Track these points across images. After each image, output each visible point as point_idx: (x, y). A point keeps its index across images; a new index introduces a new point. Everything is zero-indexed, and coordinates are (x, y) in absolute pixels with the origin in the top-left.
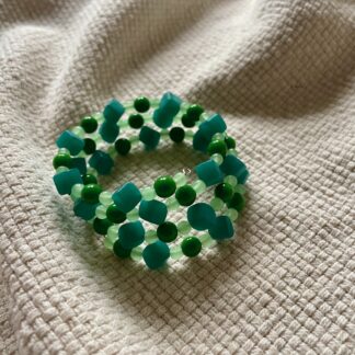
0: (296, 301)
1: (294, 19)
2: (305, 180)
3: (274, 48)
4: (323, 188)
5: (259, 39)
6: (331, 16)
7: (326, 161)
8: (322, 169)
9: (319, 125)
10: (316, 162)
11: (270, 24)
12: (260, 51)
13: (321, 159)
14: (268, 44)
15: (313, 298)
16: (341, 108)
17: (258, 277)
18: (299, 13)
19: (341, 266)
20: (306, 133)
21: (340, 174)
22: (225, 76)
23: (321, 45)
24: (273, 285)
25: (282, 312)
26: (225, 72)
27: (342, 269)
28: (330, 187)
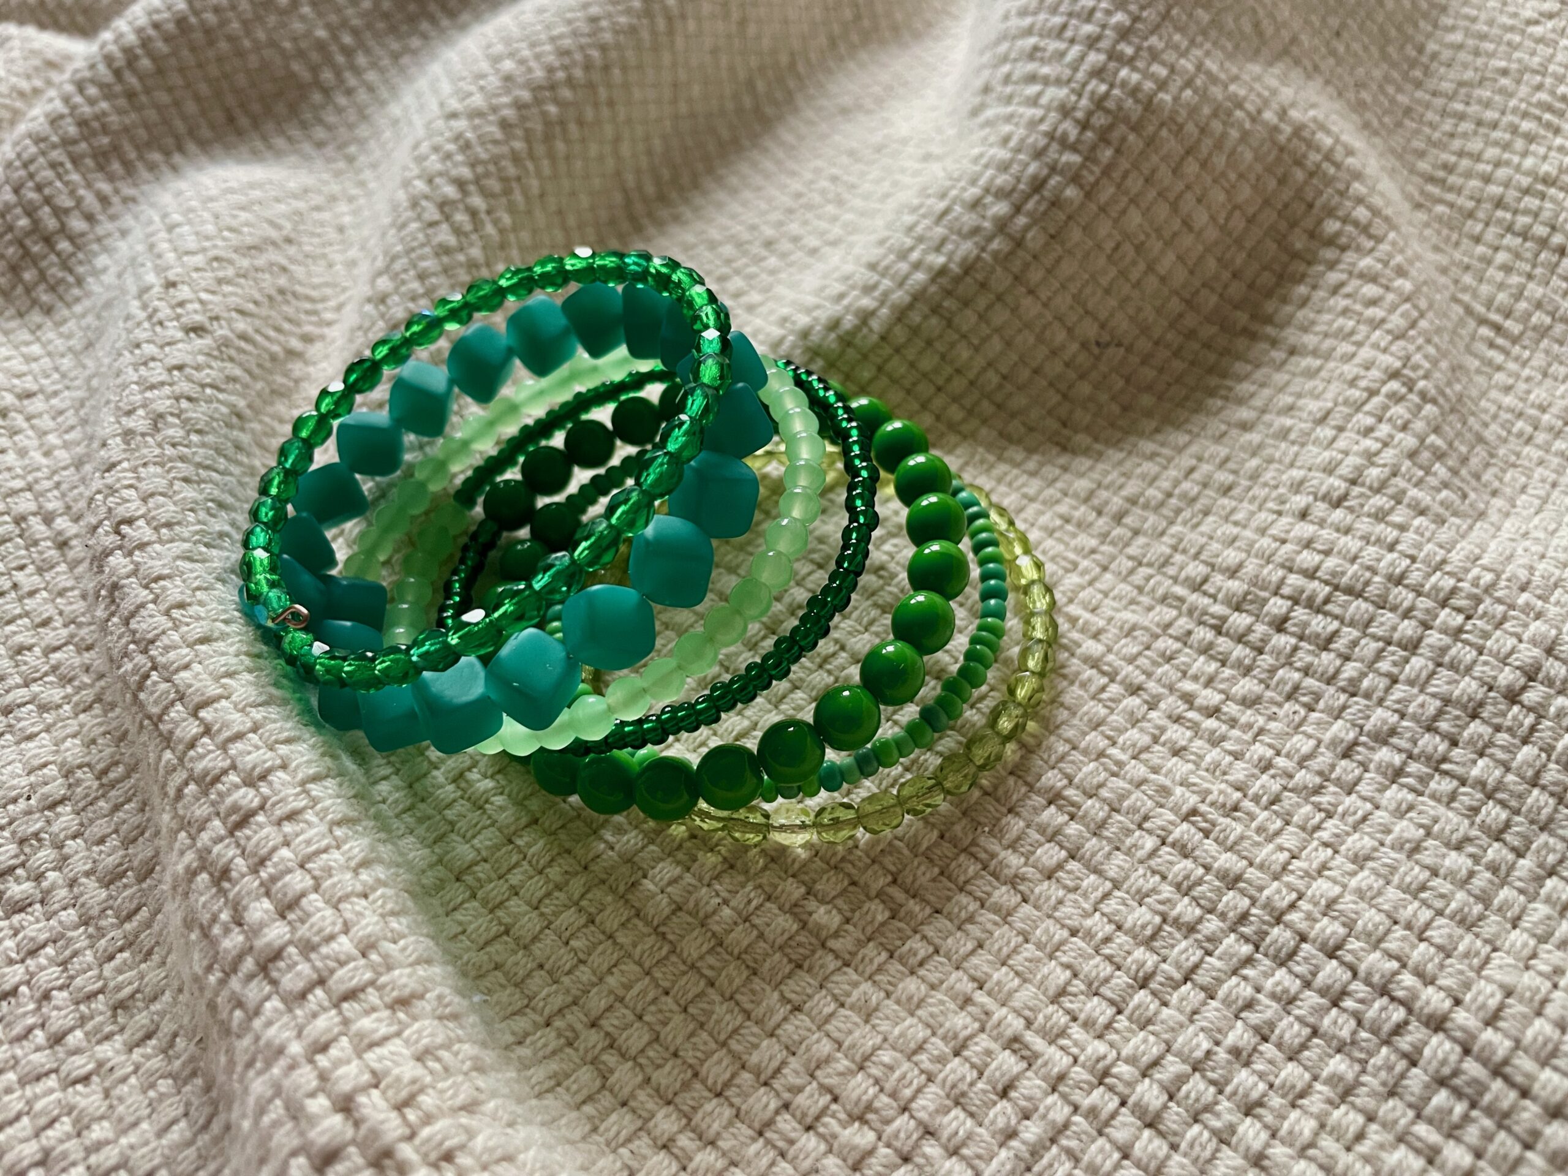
0: (1103, 1076)
1: (1084, 125)
2: (1131, 660)
3: (1022, 220)
4: (1188, 686)
5: (974, 192)
6: (1206, 110)
7: (1194, 598)
8: (1184, 623)
9: (1173, 473)
10: (1163, 600)
11: (1006, 140)
12: (976, 231)
13: (1179, 590)
14: (1001, 208)
15: (1156, 1063)
16: (1244, 414)
17: (980, 997)
18: (1099, 103)
19: (1246, 949)
20: (1133, 501)
21: (1240, 639)
22: (865, 317)
23: (1175, 207)
24: (1029, 1023)
25: (1060, 1112)
26: (867, 302)
27: (1249, 961)
28: (1209, 682)
